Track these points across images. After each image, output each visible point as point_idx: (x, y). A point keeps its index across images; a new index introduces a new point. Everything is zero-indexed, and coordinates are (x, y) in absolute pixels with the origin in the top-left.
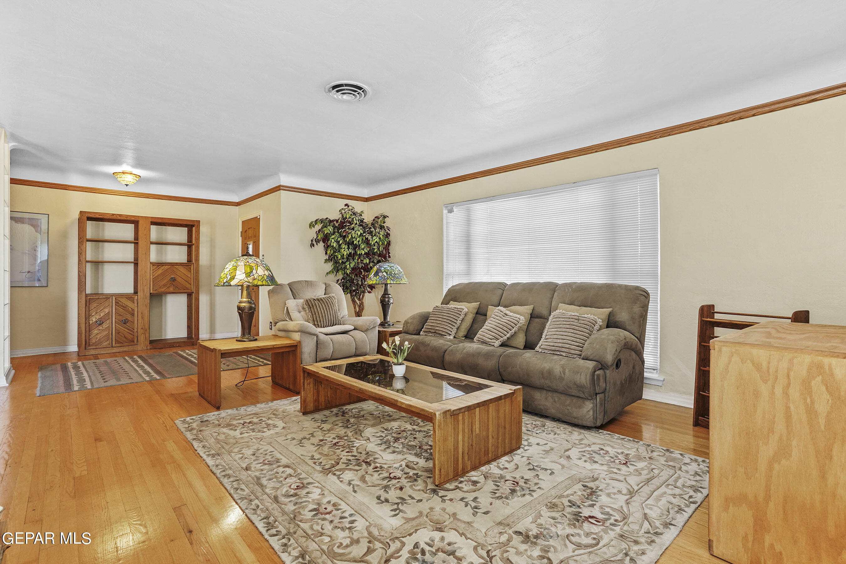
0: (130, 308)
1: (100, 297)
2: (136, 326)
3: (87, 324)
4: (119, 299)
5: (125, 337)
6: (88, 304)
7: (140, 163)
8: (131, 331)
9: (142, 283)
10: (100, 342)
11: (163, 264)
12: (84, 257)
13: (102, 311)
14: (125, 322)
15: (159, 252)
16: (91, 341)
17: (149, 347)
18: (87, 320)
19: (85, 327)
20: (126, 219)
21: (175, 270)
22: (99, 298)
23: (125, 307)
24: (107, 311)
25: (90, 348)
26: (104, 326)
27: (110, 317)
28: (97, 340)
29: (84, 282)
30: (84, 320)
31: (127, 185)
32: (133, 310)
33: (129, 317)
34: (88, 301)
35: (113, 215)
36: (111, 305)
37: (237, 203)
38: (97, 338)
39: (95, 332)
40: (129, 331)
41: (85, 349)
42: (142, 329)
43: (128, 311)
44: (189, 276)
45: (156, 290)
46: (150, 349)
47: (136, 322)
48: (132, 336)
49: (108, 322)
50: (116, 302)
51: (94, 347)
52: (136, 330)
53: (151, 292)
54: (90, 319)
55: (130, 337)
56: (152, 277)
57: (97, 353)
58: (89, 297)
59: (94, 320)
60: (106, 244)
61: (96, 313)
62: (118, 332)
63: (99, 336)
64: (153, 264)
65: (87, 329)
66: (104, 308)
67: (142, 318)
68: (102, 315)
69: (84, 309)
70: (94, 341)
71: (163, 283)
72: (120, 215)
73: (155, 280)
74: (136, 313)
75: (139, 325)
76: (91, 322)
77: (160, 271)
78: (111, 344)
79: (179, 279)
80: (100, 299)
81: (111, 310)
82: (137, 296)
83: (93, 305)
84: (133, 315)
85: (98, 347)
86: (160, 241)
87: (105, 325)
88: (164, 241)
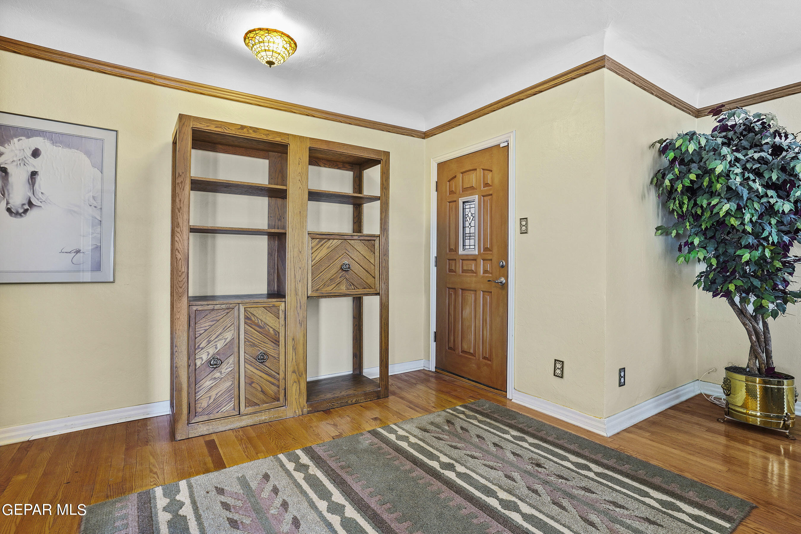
0: (271, 330)
1: (217, 307)
2: (282, 368)
3: (192, 368)
4: (251, 310)
5: (262, 391)
6: (192, 325)
8: (274, 377)
9: (293, 276)
10: (217, 404)
11: (328, 237)
12: (185, 217)
13: (220, 337)
14: (262, 358)
16: (198, 406)
17: (305, 410)
18: (192, 359)
19: (188, 373)
20: (265, 138)
21: (349, 248)
22: (213, 310)
23: (261, 328)
24: (229, 335)
25: (197, 419)
26: (223, 371)
27: (236, 349)
28: (212, 400)
29: (184, 275)
30: (185, 359)
32: (277, 333)
33: (269, 348)
34: (193, 316)
36: (236, 324)
37: (425, 133)
38: (210, 397)
39: (207, 383)
40: (270, 379)
41: (189, 423)
42: (294, 372)
43: (266, 335)
44: (372, 261)
45: (317, 290)
46: (309, 412)
47: (282, 358)
48: (274, 388)
49: (231, 360)
50: (247, 318)
51: (206, 418)
52: (282, 375)
53: (310, 293)
54: (197, 357)
55: (271, 390)
56: (310, 261)
57: (211, 431)
58: (195, 308)
59: (205, 357)
61: (209, 342)
62: (250, 382)
63: (213, 394)
64: (313, 236)
65: (192, 380)
66: (225, 330)
67: (295, 349)
68: (219, 347)
69: (185, 335)
70: (204, 404)
71: (329, 276)
72: (255, 130)
73: (316, 268)
74: (282, 339)
75: (289, 364)
76: (199, 363)
77: (324, 252)
78: (237, 409)
79: (355, 267)
80: (216, 312)
81: (236, 335)
82: (283, 304)
83: (203, 325)
84: (276, 342)
85: (212, 416)
87: (226, 368)
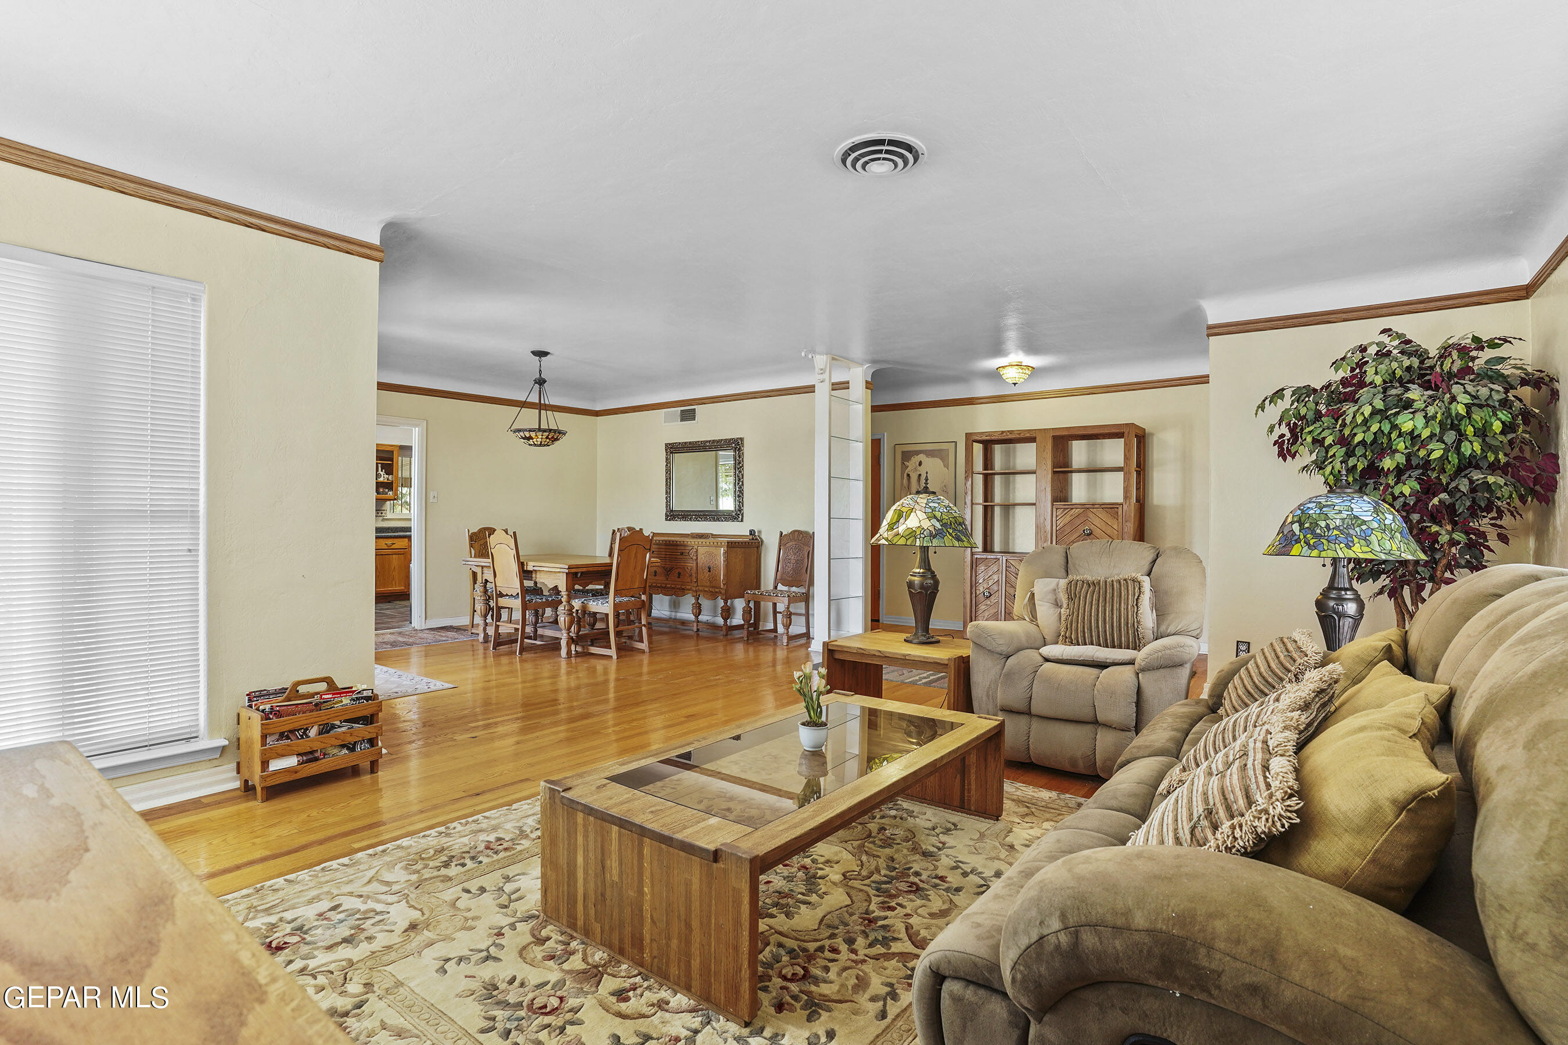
3: (974, 595)
4: (1011, 561)
6: (974, 566)
7: (1031, 346)
9: (1039, 537)
11: (1071, 507)
12: (970, 498)
13: (991, 578)
15: (1092, 486)
18: (974, 589)
19: (971, 598)
20: (1018, 436)
21: (1091, 516)
22: (987, 558)
24: (996, 578)
26: (992, 601)
27: (1000, 588)
30: (969, 588)
31: (1015, 384)
34: (974, 561)
35: (1003, 432)
36: (1000, 569)
39: (983, 607)
44: (1115, 526)
49: (997, 594)
50: (1007, 566)
54: (977, 588)
56: (1054, 527)
58: (976, 556)
59: (981, 590)
60: (1018, 477)
61: (984, 580)
64: (1057, 506)
65: (974, 602)
66: (993, 574)
68: (990, 583)
71: (1071, 539)
72: (1011, 432)
73: (1060, 533)
76: (978, 592)
77: (1068, 519)
79: (1097, 532)
80: (988, 560)
81: (1000, 577)
83: (981, 568)
86: (1092, 467)
88: (1099, 466)
